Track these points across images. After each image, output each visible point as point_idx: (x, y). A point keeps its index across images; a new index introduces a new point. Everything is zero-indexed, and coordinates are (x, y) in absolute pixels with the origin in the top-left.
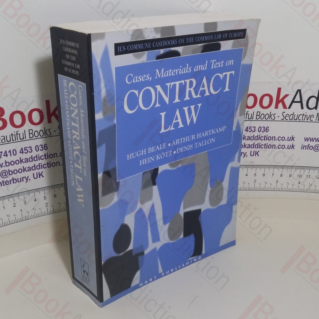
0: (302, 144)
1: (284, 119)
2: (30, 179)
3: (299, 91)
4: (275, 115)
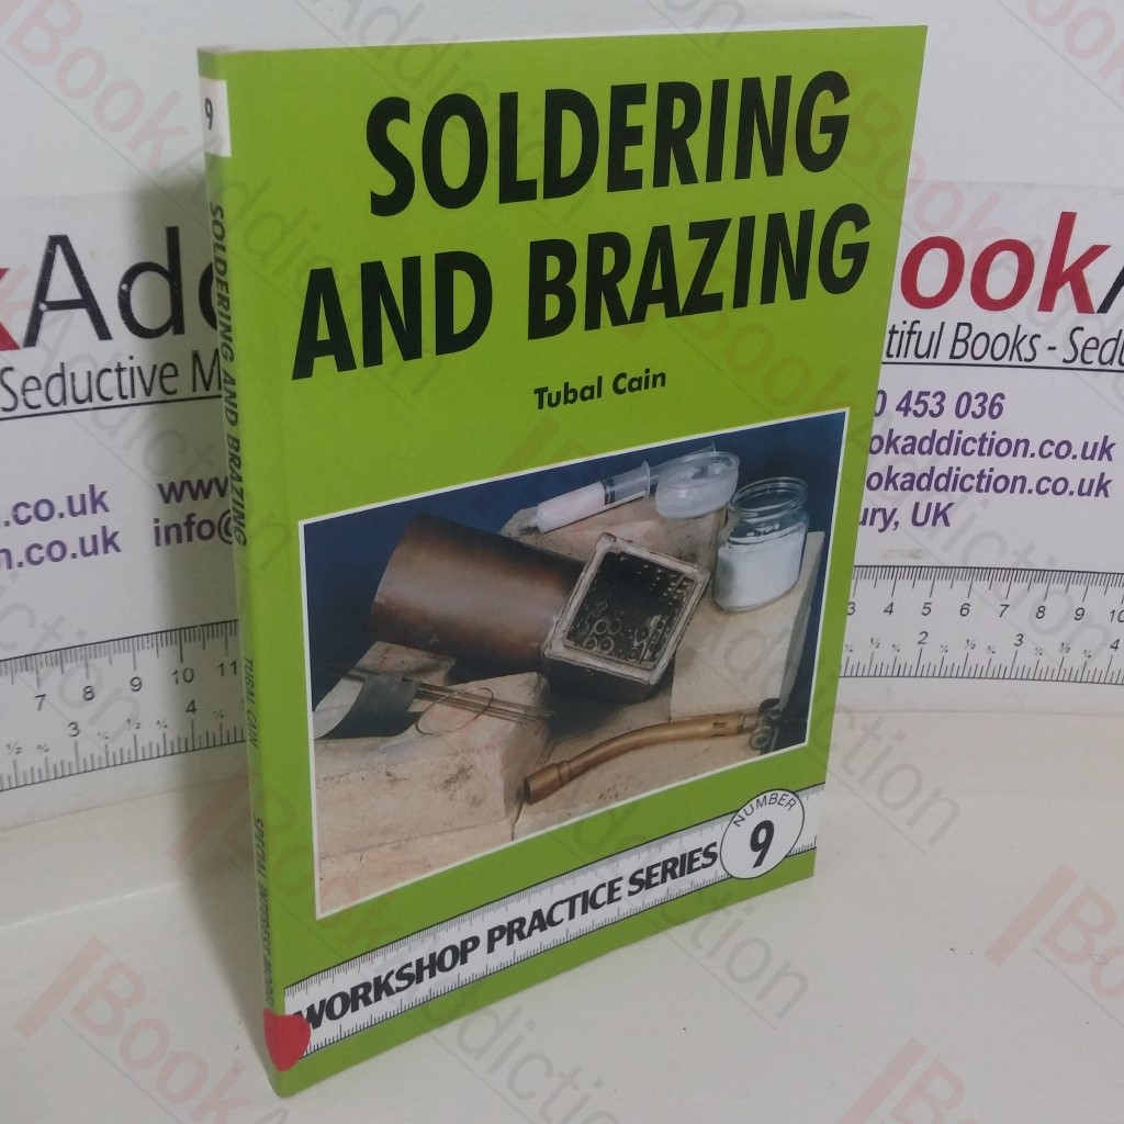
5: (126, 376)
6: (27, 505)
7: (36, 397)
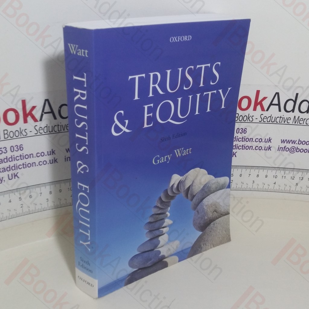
0: (279, 146)
1: (262, 121)
2: (4, 181)
3: (277, 94)
4: (253, 117)
5: (59, 127)
6: (39, 153)
7: (41, 131)
